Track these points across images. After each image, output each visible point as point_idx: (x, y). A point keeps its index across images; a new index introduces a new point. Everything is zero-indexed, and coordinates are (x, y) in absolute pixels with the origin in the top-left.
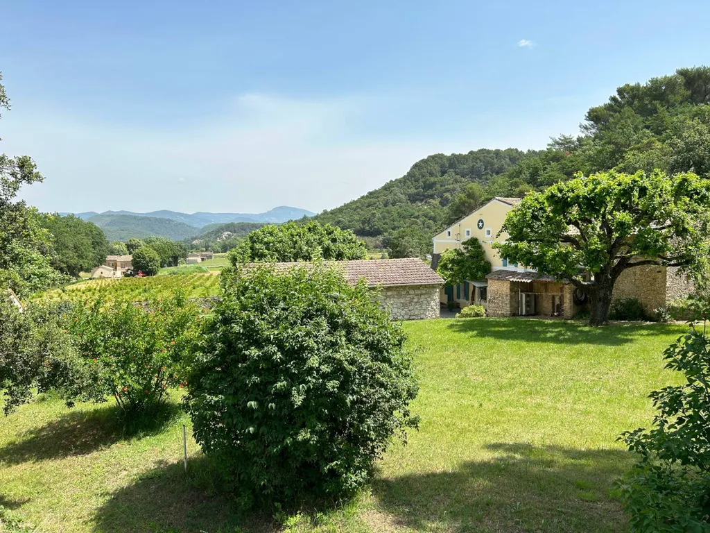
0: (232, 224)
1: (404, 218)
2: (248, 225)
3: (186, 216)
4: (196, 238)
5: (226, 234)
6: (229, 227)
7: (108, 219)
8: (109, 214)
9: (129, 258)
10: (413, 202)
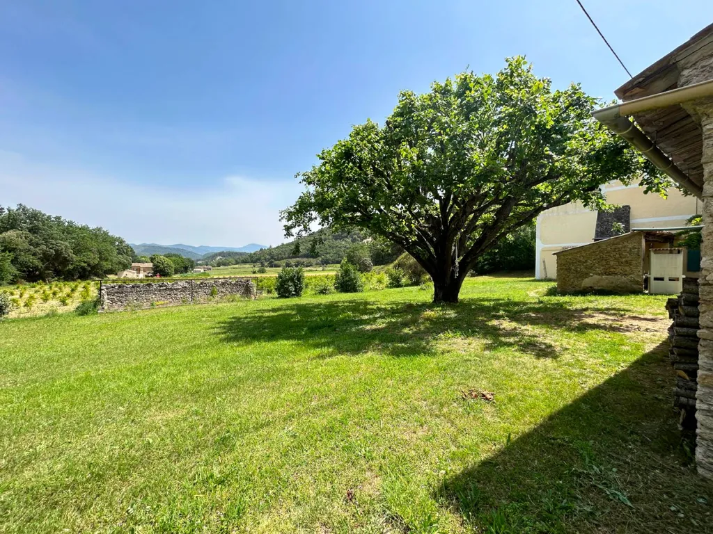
0: (223, 252)
1: (333, 248)
2: (233, 253)
3: (194, 248)
4: (199, 260)
5: (219, 258)
6: (220, 254)
7: (143, 248)
8: (144, 245)
9: (150, 265)
10: (336, 239)
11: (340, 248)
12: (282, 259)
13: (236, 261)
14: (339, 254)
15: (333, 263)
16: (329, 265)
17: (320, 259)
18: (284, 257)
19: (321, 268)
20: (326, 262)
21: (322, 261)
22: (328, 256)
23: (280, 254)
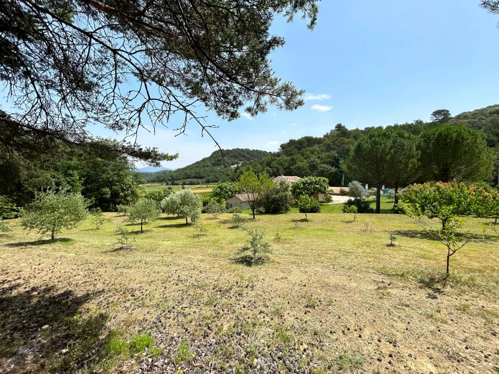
1: (212, 172)
10: (214, 166)
11: (217, 172)
12: (180, 179)
13: (148, 181)
14: (216, 176)
15: (212, 182)
16: (210, 184)
17: (205, 180)
18: (181, 178)
19: (205, 186)
20: (208, 182)
21: (206, 181)
22: (209, 177)
23: (178, 176)
